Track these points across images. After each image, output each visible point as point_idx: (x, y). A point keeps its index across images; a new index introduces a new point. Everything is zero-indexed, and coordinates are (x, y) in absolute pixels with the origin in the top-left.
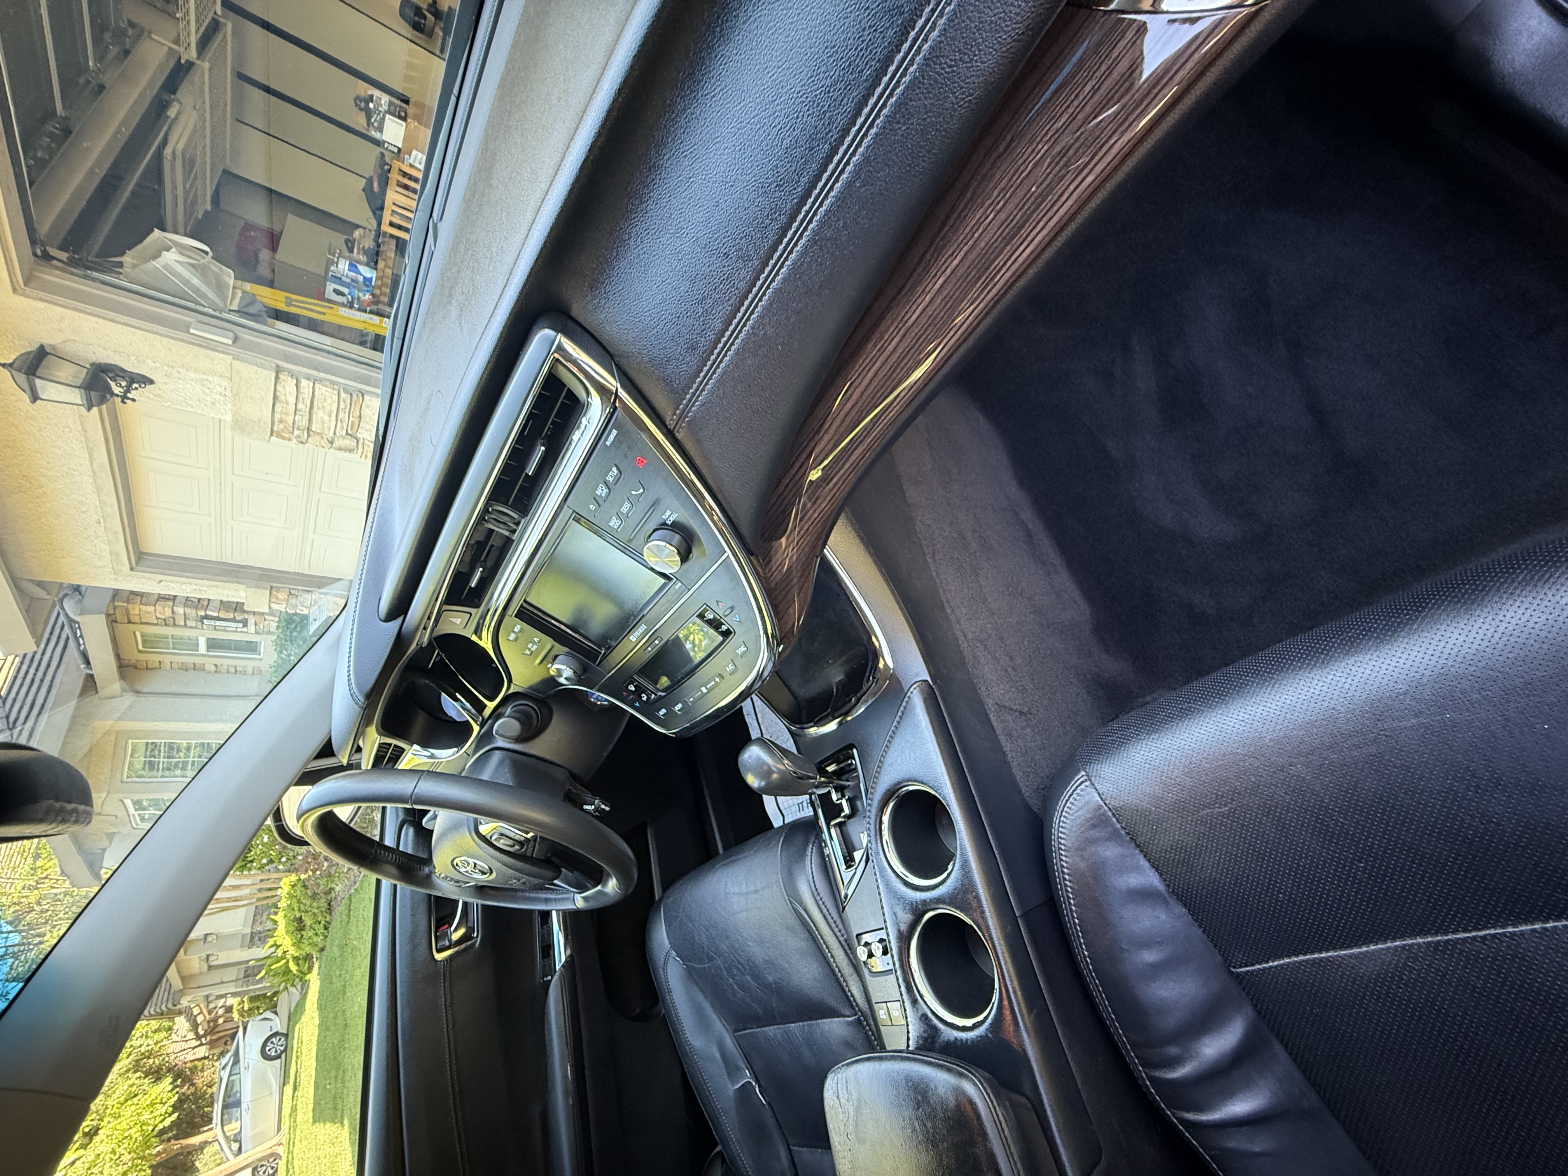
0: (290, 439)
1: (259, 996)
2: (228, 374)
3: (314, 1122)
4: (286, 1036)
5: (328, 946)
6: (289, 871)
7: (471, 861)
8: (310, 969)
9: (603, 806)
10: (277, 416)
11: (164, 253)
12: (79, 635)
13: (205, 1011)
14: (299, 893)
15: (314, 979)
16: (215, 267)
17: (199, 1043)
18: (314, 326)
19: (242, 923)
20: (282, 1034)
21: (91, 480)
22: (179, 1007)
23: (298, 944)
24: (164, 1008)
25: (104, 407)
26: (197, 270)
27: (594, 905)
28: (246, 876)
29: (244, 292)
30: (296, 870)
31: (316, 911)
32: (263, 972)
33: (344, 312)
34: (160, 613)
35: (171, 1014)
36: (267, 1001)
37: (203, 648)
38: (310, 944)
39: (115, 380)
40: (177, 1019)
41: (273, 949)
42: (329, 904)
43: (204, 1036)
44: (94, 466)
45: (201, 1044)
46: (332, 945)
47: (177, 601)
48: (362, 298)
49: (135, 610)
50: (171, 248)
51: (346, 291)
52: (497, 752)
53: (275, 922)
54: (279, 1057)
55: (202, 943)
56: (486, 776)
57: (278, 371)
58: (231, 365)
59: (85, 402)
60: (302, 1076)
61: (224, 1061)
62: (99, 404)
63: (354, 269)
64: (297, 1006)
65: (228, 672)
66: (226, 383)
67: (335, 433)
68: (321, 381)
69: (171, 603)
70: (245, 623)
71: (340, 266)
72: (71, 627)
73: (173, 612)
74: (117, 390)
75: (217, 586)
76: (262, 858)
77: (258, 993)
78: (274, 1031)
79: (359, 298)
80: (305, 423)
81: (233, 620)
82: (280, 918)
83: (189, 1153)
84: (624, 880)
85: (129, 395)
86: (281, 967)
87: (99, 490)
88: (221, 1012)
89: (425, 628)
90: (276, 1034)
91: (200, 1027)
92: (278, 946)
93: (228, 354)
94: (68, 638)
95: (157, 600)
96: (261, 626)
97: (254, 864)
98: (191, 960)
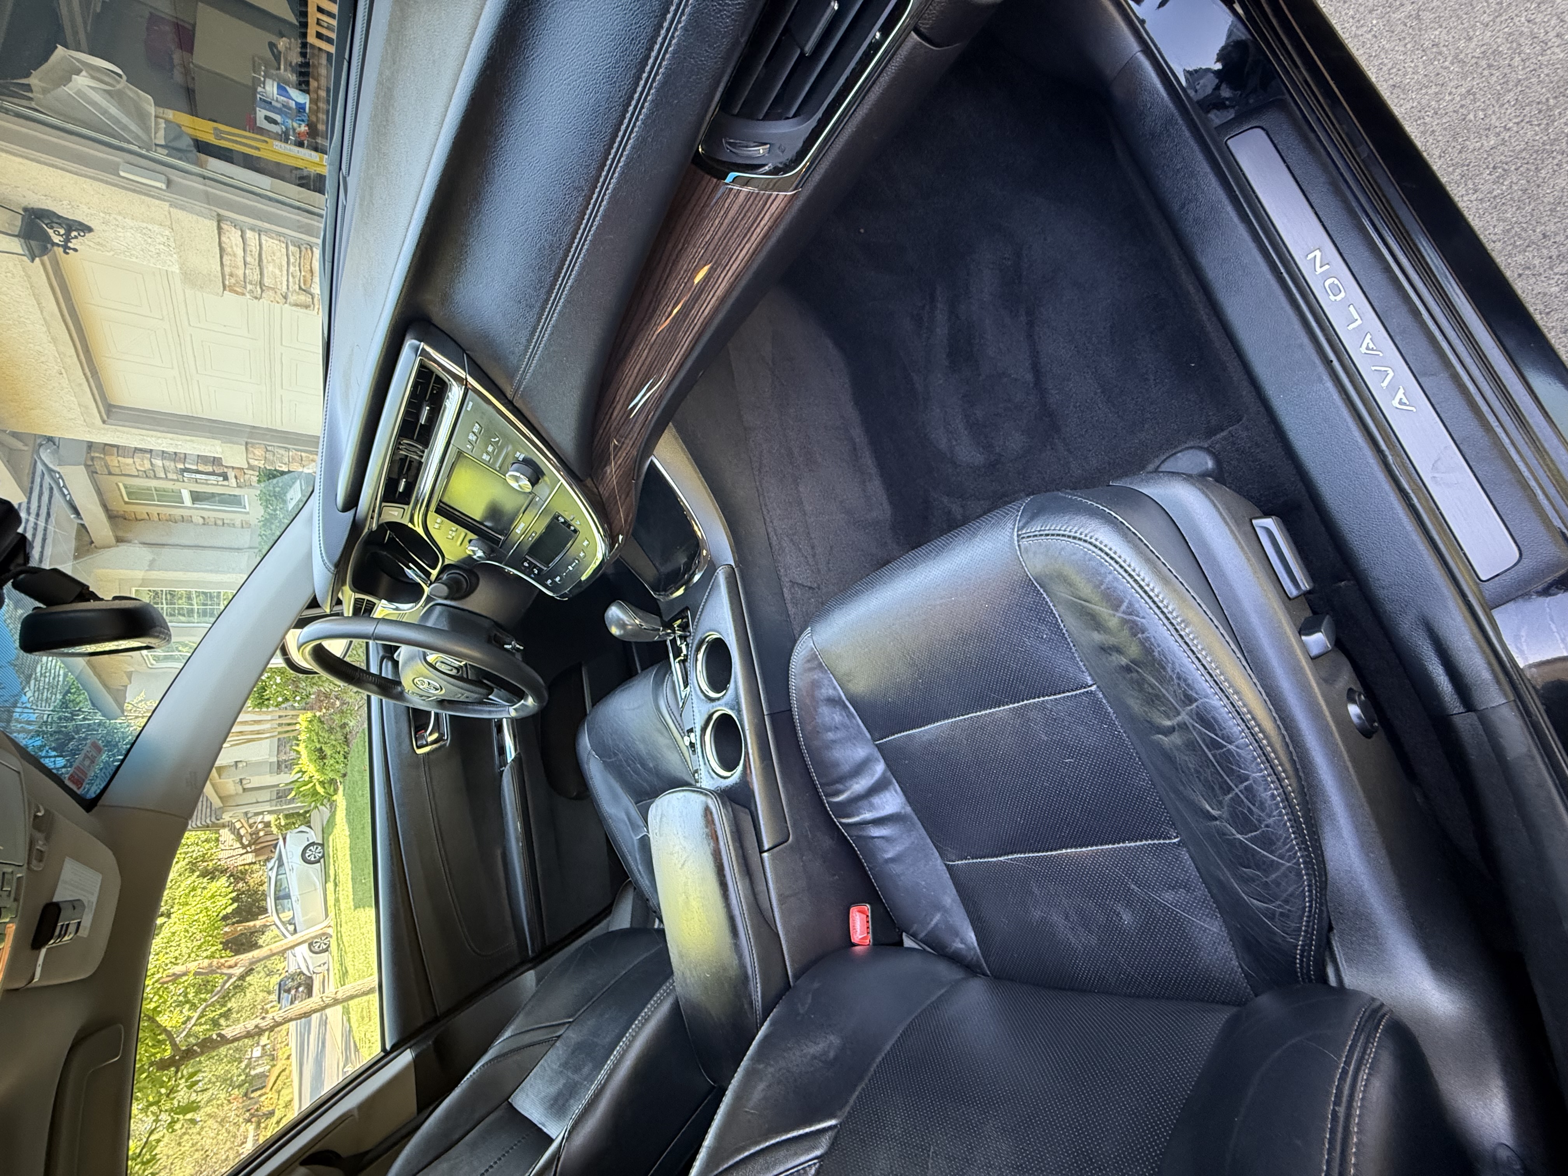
0: (243, 294)
1: (293, 814)
2: (169, 223)
3: (356, 908)
4: (322, 845)
5: (349, 772)
6: (305, 709)
7: (426, 680)
8: (336, 791)
9: (518, 646)
10: (227, 270)
11: (74, 77)
12: (62, 485)
13: (246, 825)
14: (316, 727)
15: (340, 799)
16: (133, 92)
17: (245, 851)
18: (251, 163)
19: (268, 752)
20: (319, 844)
21: (45, 329)
22: (222, 821)
23: (322, 770)
24: (208, 821)
25: (45, 258)
26: (112, 98)
27: (523, 714)
28: (264, 713)
29: (167, 121)
30: (312, 709)
31: (334, 743)
32: (293, 793)
33: (278, 146)
34: (140, 465)
35: (216, 827)
36: (301, 818)
37: (187, 500)
38: (332, 770)
39: (52, 228)
40: (222, 831)
41: (300, 775)
42: (346, 738)
43: (250, 845)
44: (45, 313)
45: (247, 852)
46: (352, 771)
47: (153, 453)
48: (298, 130)
49: (114, 461)
50: (81, 71)
51: (278, 118)
52: (438, 607)
53: (298, 752)
54: (318, 861)
55: (234, 768)
56: (430, 624)
57: (220, 219)
58: (170, 213)
59: (27, 253)
60: (341, 875)
61: (270, 865)
62: (40, 256)
63: (284, 93)
64: (328, 821)
65: (216, 524)
66: (167, 233)
67: (288, 289)
68: (267, 231)
69: (148, 456)
70: (226, 478)
71: (268, 88)
72: (53, 478)
73: (152, 464)
74: (56, 239)
75: (192, 441)
76: (277, 697)
77: (291, 811)
78: (311, 841)
79: (294, 130)
80: (256, 277)
81: (213, 474)
82: (302, 748)
83: (252, 933)
84: (538, 697)
85: (69, 244)
86: (309, 789)
87: (54, 340)
88: (260, 826)
89: (372, 518)
90: (313, 844)
91: (244, 839)
92: (304, 772)
93: (164, 200)
94: (51, 489)
95: (134, 452)
96: (242, 480)
97: (271, 702)
98: (227, 783)
